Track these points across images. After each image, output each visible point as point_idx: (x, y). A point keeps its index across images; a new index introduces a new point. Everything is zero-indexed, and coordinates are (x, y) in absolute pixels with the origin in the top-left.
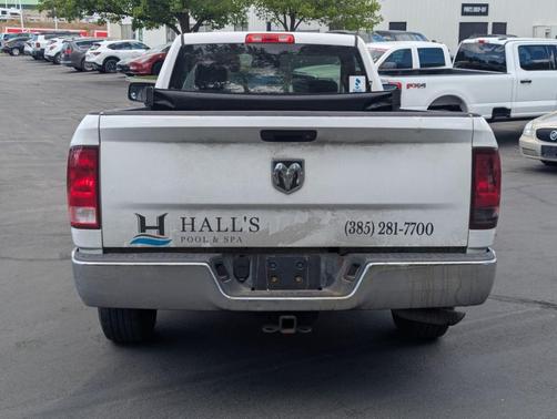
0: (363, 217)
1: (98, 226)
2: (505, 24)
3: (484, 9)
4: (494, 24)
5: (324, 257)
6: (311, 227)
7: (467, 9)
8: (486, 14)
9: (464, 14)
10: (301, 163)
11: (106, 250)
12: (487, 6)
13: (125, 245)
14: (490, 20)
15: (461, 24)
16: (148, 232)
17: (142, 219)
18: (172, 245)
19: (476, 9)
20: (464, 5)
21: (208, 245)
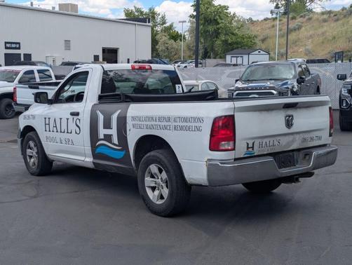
0: (306, 136)
1: (234, 149)
2: (31, 55)
3: (18, 46)
4: (24, 54)
5: (295, 153)
6: (293, 141)
7: (8, 45)
8: (19, 48)
9: (6, 48)
10: (292, 116)
11: (236, 159)
12: (19, 43)
13: (242, 156)
14: (22, 52)
15: (5, 54)
16: (249, 150)
17: (248, 144)
18: (255, 154)
19: (14, 46)
20: (6, 43)
21: (265, 153)
